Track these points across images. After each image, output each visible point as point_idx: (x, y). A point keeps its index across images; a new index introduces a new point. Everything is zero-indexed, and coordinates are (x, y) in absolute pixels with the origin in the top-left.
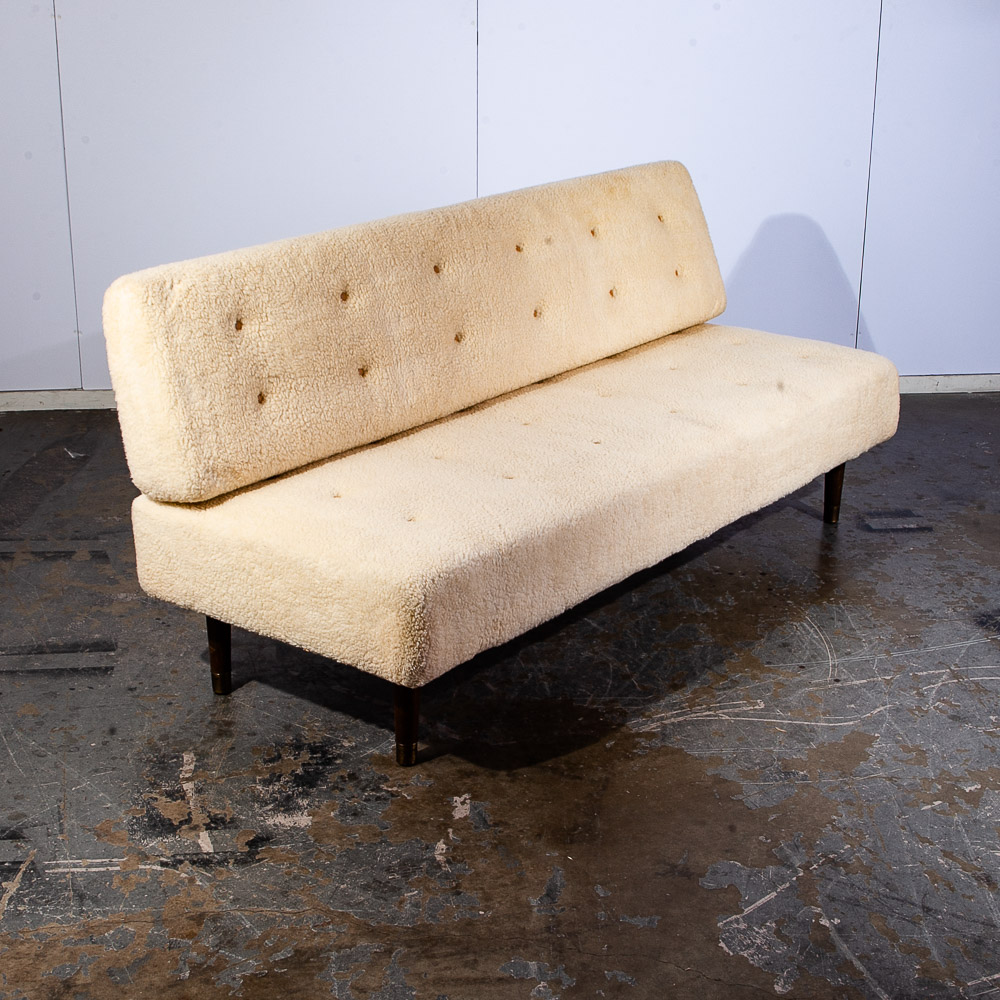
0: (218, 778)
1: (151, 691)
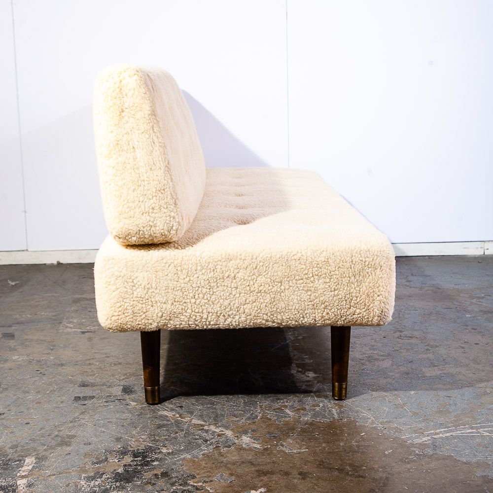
0: (50, 476)
1: (16, 415)
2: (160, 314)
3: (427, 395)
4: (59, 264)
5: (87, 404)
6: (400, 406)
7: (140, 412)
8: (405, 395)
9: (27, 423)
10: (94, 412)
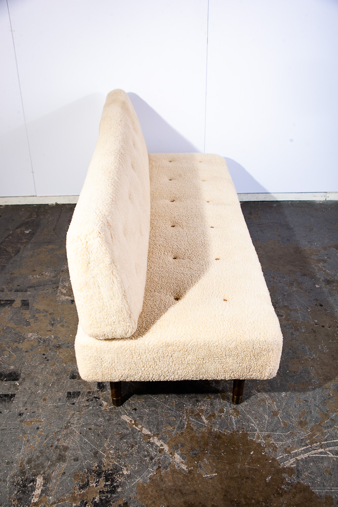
0: (52, 504)
1: (30, 416)
2: (121, 376)
3: (293, 398)
4: (57, 204)
5: (76, 404)
6: (275, 414)
7: (110, 416)
8: (278, 398)
9: (38, 428)
10: (80, 414)
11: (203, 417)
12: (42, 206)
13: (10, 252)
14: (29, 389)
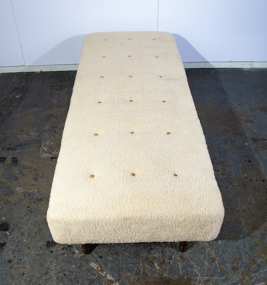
1: (18, 263)
3: (227, 246)
4: (42, 72)
5: (54, 252)
6: (213, 260)
7: (81, 263)
8: (216, 246)
9: (23, 274)
10: (57, 261)
11: (156, 264)
12: (30, 73)
13: (4, 115)
14: (17, 238)
